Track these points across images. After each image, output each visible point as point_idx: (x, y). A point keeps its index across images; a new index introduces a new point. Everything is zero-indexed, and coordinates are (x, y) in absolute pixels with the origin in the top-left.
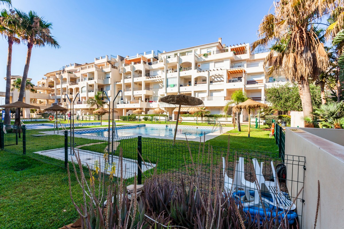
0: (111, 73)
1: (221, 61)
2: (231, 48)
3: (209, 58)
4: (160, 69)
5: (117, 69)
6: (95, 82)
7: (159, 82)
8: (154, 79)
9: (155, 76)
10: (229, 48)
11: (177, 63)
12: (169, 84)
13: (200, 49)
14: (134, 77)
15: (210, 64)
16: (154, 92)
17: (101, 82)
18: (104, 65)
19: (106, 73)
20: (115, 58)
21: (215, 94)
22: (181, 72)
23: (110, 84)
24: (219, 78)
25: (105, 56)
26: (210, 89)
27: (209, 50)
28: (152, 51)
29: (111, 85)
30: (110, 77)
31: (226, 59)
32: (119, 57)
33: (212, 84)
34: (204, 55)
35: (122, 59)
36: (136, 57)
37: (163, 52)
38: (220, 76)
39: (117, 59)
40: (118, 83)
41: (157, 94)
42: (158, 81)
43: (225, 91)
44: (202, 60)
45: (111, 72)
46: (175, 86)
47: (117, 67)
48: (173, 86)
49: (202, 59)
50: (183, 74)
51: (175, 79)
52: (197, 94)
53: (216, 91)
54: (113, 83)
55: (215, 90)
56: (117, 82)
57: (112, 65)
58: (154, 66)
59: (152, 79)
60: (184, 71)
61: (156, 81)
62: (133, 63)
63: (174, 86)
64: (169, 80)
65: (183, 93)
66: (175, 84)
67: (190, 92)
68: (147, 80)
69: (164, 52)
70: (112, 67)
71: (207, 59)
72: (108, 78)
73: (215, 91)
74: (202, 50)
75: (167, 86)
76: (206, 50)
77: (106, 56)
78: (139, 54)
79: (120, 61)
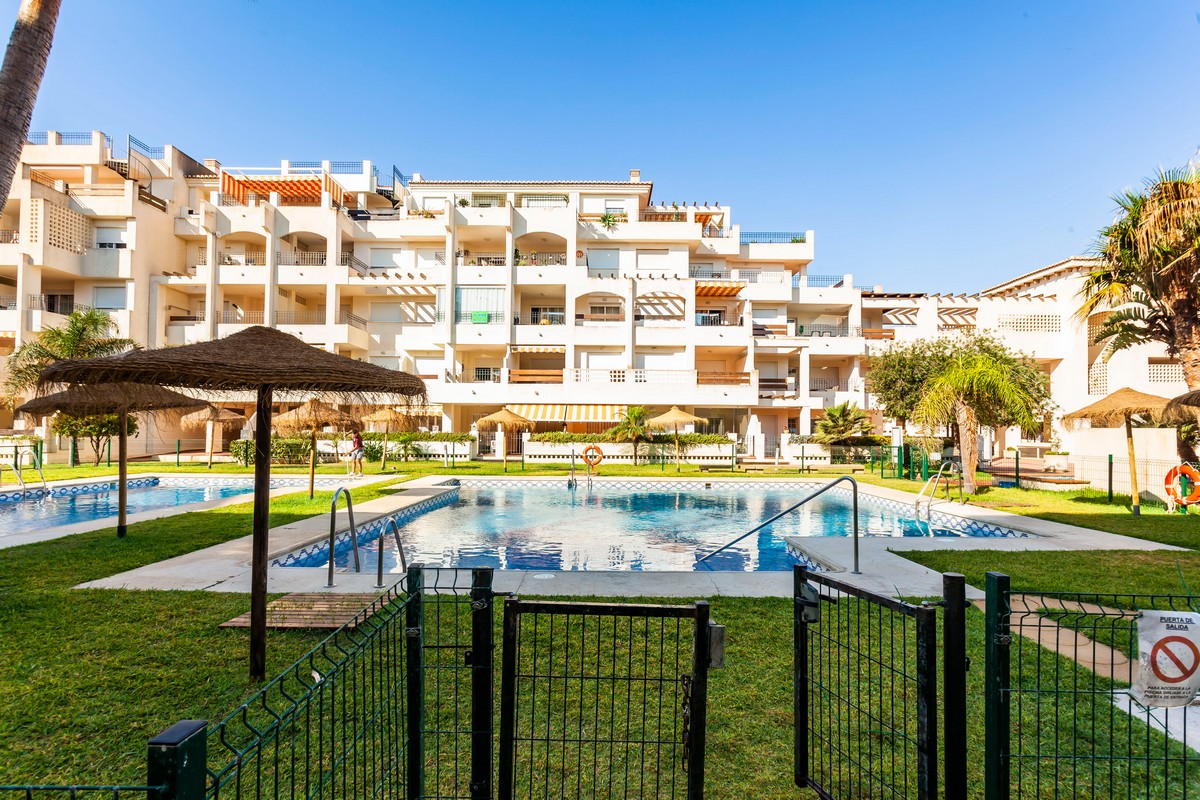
0: (131, 225)
1: (660, 248)
2: (697, 211)
3: (621, 232)
4: (407, 246)
5: (164, 210)
6: (28, 260)
7: (403, 297)
8: (380, 281)
9: (383, 271)
10: (691, 212)
11: (509, 229)
12: (464, 309)
13: (581, 194)
14: (279, 260)
15: (622, 253)
16: (377, 338)
17: (64, 264)
18: (81, 180)
19: (93, 221)
20: (149, 155)
21: (650, 361)
22: (519, 268)
23: (124, 281)
24: (653, 305)
25: (88, 136)
26: (639, 342)
27: (610, 204)
28: (367, 165)
29: (131, 286)
30: (121, 246)
31: (677, 245)
32: (176, 155)
33: (642, 325)
34: (605, 219)
35: (192, 169)
36: (279, 173)
37: (411, 178)
38: (656, 301)
39: (166, 163)
40: (173, 280)
41: (392, 346)
42: (400, 292)
43: (690, 355)
44: (596, 237)
45: (132, 218)
46: (493, 321)
47: (164, 204)
48: (486, 318)
49: (595, 231)
50: (532, 275)
51: (493, 293)
52: (584, 355)
53: (655, 351)
54: (142, 278)
55: (654, 347)
56: (167, 274)
57: (141, 187)
58: (378, 228)
59: (368, 281)
60: (534, 267)
61: (389, 292)
62: (274, 196)
63: (489, 321)
64: (464, 294)
65: (527, 349)
66: (492, 310)
67: (558, 349)
68: (356, 281)
69: (416, 178)
70: (140, 199)
71: (611, 235)
72: (111, 245)
73: (654, 349)
74: (586, 201)
75: (457, 317)
76: (601, 201)
77: (96, 137)
78: (293, 165)
79: (180, 174)
